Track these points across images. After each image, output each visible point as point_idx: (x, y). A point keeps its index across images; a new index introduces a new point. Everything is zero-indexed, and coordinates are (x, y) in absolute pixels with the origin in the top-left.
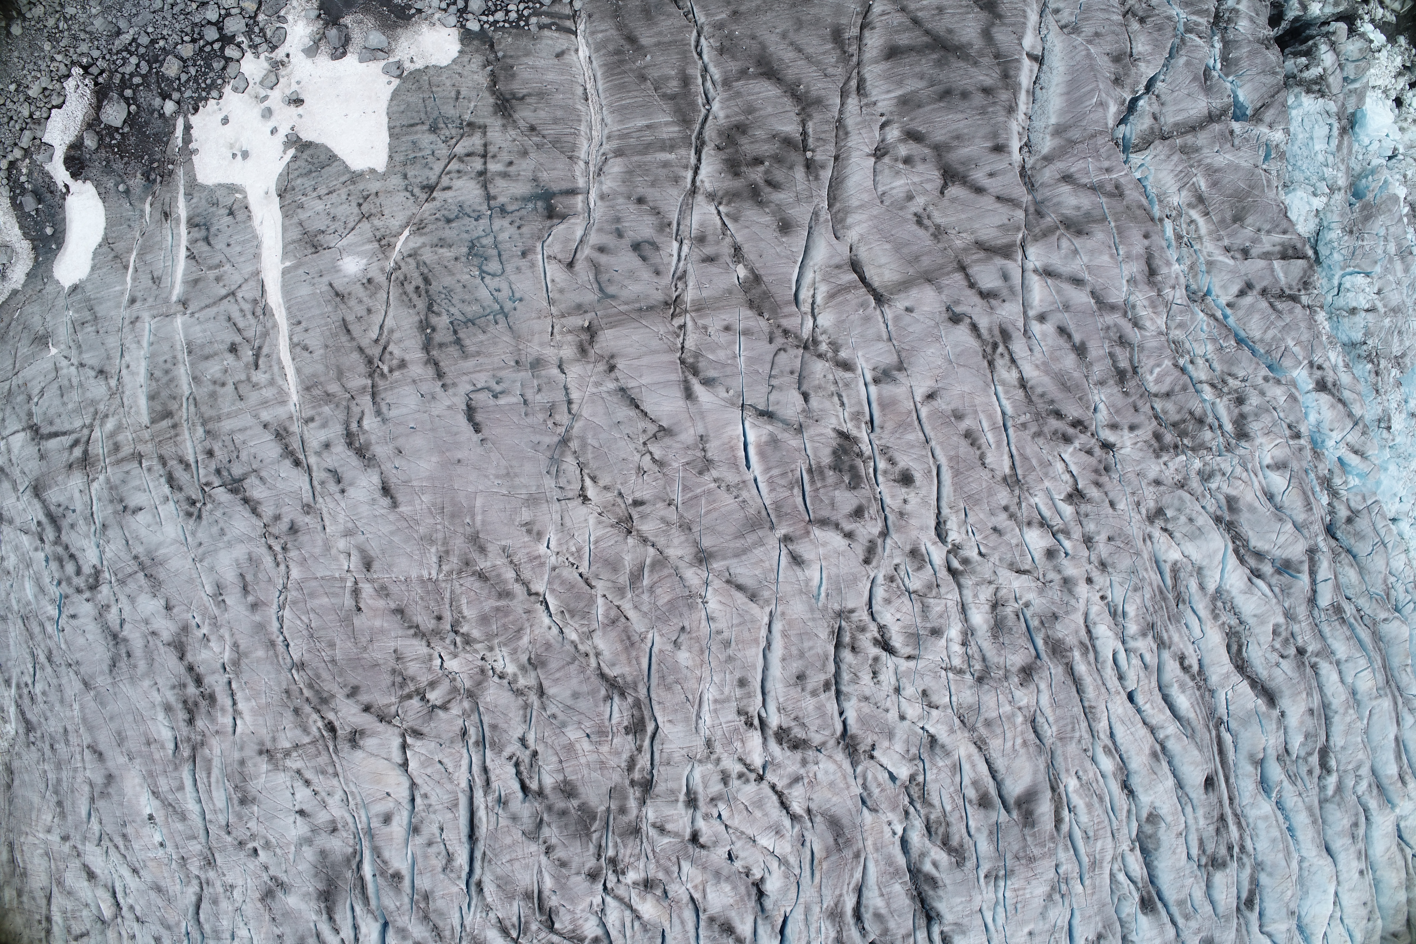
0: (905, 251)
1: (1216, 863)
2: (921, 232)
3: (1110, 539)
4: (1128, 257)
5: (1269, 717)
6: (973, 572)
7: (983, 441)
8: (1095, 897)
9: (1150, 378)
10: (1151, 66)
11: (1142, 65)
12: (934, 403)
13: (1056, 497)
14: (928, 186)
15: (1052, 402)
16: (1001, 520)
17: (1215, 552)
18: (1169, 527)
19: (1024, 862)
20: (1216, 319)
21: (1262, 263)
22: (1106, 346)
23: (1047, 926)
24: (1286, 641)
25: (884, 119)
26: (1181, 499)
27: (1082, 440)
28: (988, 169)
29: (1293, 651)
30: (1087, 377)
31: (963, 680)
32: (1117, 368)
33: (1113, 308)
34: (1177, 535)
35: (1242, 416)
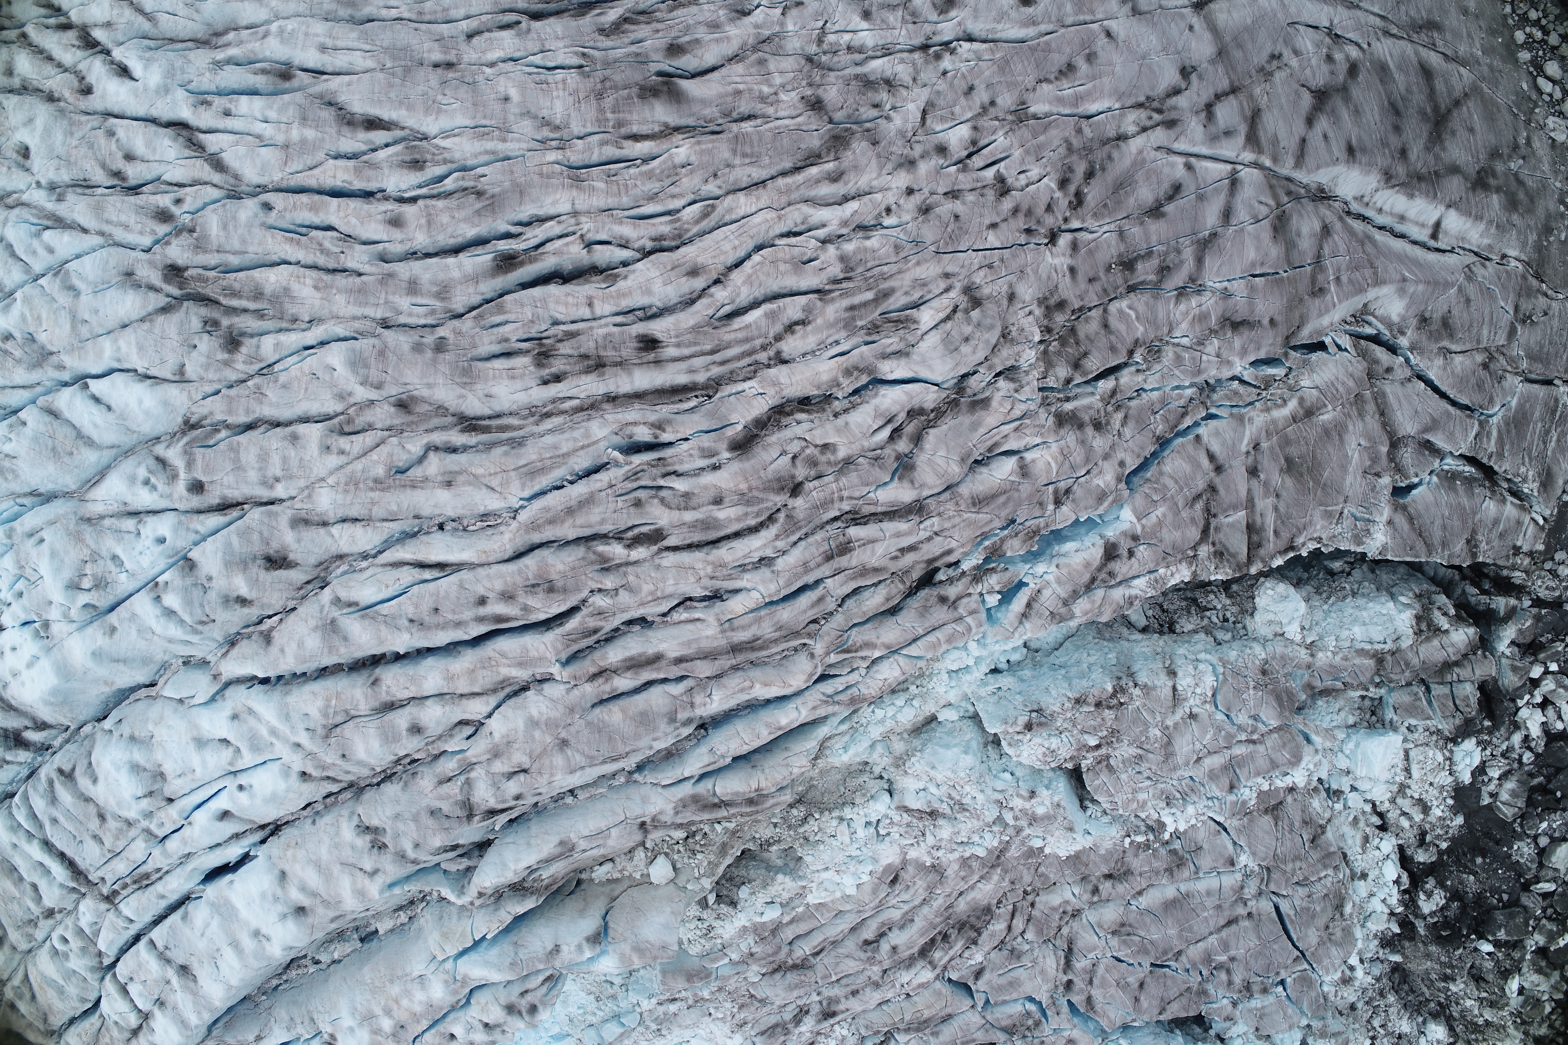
0: (1246, 36)
1: (543, 356)
2: (1265, 55)
3: (957, 217)
4: (1252, 289)
5: (720, 439)
6: (927, 62)
7: (1065, 84)
8: (536, 178)
9: (1123, 304)
10: (1440, 372)
11: (1439, 362)
12: (1103, 36)
13: (1003, 164)
14: (1308, 72)
15: (1103, 169)
16: (982, 96)
17: (930, 368)
18: (959, 315)
19: (599, 86)
20: (1184, 415)
21: (1243, 493)
22: (1160, 247)
23: (511, 118)
24: (813, 463)
25: (1365, 46)
26: (991, 327)
27: (1063, 201)
28: (1331, 134)
29: (801, 472)
30: (1127, 217)
31: (810, 42)
32: (1136, 259)
33: (1200, 261)
34: (949, 325)
35: (1081, 426)
